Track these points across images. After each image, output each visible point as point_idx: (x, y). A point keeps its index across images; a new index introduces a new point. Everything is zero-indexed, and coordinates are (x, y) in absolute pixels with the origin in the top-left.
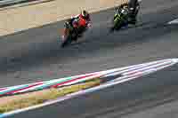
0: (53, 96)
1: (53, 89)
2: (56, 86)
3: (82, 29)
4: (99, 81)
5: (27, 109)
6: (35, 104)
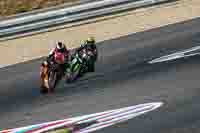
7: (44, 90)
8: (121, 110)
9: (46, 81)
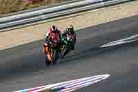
7: (48, 63)
9: (49, 56)
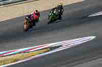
0: (23, 58)
1: (22, 54)
2: (24, 52)
3: (37, 20)
4: (49, 49)
5: (9, 65)
6: (12, 62)
8: (74, 40)
